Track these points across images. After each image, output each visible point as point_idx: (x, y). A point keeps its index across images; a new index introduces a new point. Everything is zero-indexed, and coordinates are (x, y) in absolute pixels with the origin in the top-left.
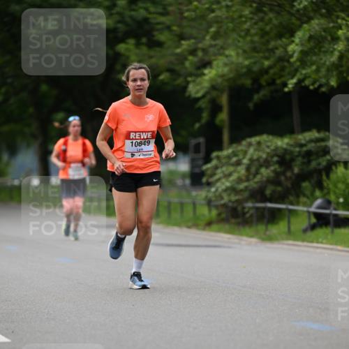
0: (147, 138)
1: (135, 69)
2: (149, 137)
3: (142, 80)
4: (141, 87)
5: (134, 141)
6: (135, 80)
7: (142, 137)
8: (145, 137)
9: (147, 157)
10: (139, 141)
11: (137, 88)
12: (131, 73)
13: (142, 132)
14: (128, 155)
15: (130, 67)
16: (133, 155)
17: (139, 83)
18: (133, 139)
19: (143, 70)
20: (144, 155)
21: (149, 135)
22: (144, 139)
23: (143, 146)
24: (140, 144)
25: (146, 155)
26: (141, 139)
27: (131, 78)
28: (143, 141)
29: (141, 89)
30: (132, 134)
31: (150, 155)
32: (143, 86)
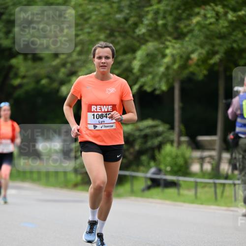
0: (108, 111)
1: (101, 47)
2: (109, 110)
3: (107, 58)
4: (105, 65)
5: (96, 114)
6: (100, 58)
7: (103, 110)
8: (106, 110)
9: (109, 128)
10: (100, 114)
11: (101, 65)
12: (97, 51)
13: (103, 105)
14: (91, 127)
15: (97, 46)
16: (95, 127)
17: (103, 60)
18: (94, 112)
19: (108, 49)
20: (106, 127)
21: (110, 108)
22: (105, 112)
23: (105, 118)
24: (101, 116)
25: (108, 127)
26: (101, 112)
27: (96, 56)
28: (104, 114)
29: (105, 66)
30: (93, 107)
31: (112, 126)
32: (107, 64)
